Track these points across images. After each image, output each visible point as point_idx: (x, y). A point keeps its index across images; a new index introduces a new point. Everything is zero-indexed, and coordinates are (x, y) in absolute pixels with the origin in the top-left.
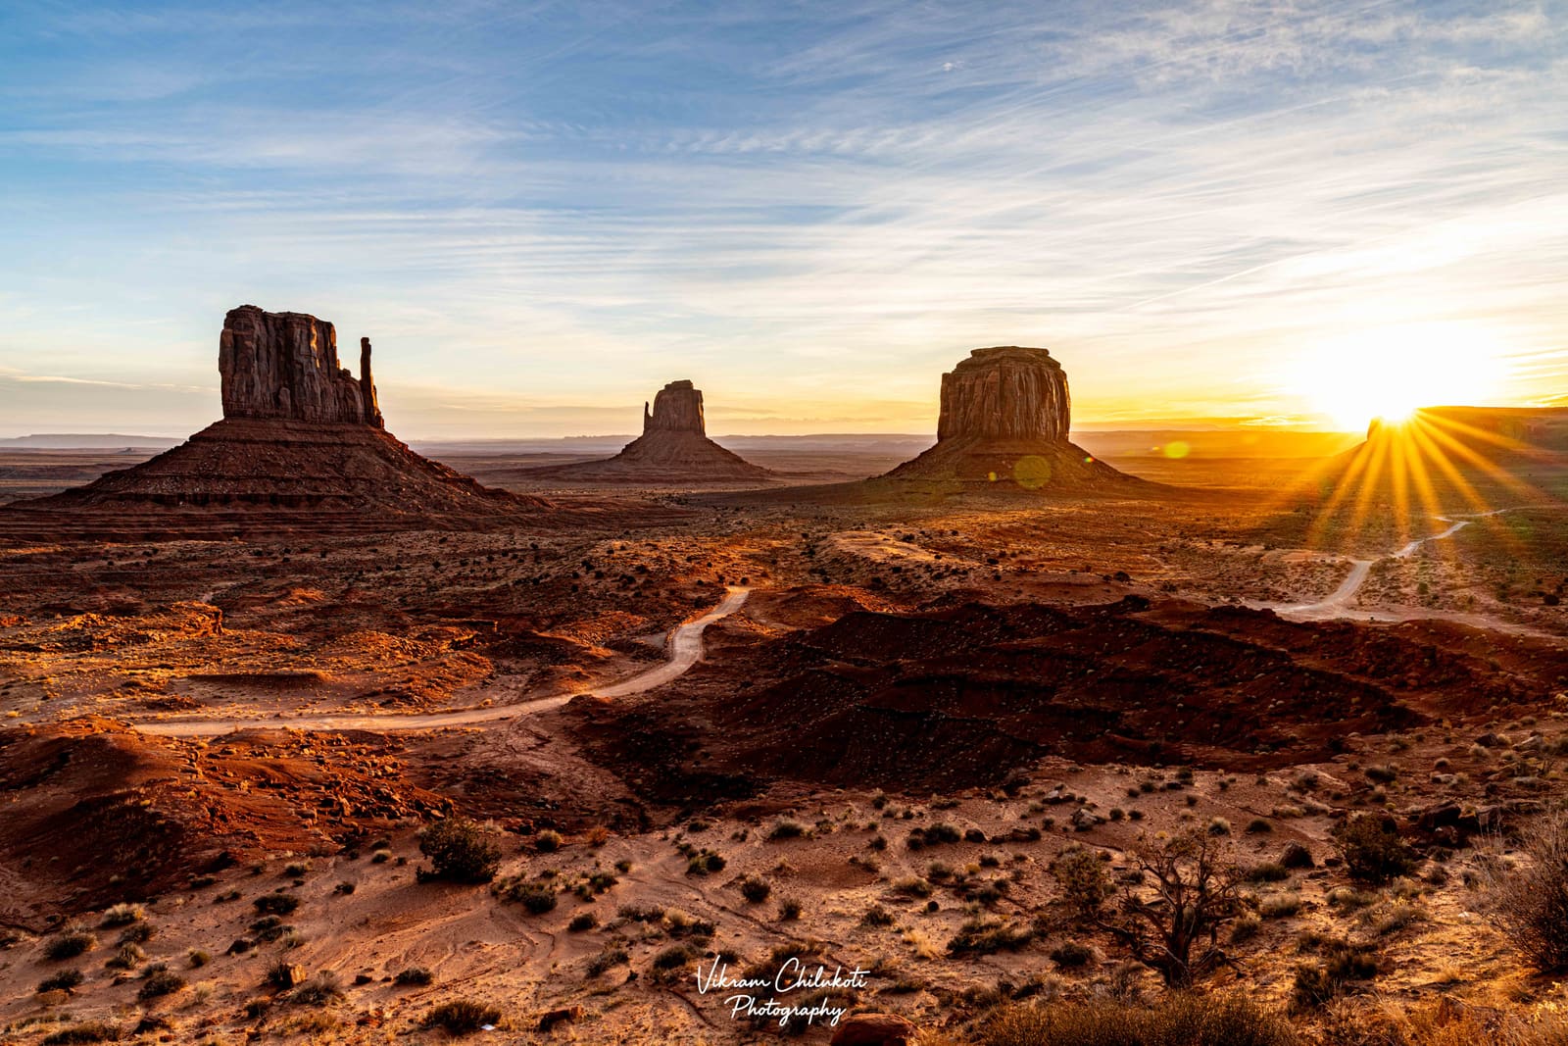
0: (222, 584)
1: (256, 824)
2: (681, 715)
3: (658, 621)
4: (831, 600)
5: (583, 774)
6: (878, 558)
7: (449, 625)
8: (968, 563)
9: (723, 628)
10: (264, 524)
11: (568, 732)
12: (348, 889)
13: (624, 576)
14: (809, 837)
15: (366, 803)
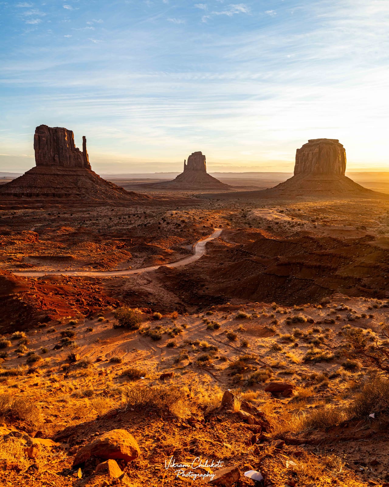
0: (37, 225)
1: (56, 307)
2: (198, 274)
3: (189, 240)
4: (252, 234)
5: (163, 294)
6: (270, 219)
7: (115, 240)
8: (304, 222)
9: (213, 243)
10: (51, 204)
11: (158, 278)
12: (91, 330)
13: (176, 224)
14: (249, 319)
15: (91, 301)
